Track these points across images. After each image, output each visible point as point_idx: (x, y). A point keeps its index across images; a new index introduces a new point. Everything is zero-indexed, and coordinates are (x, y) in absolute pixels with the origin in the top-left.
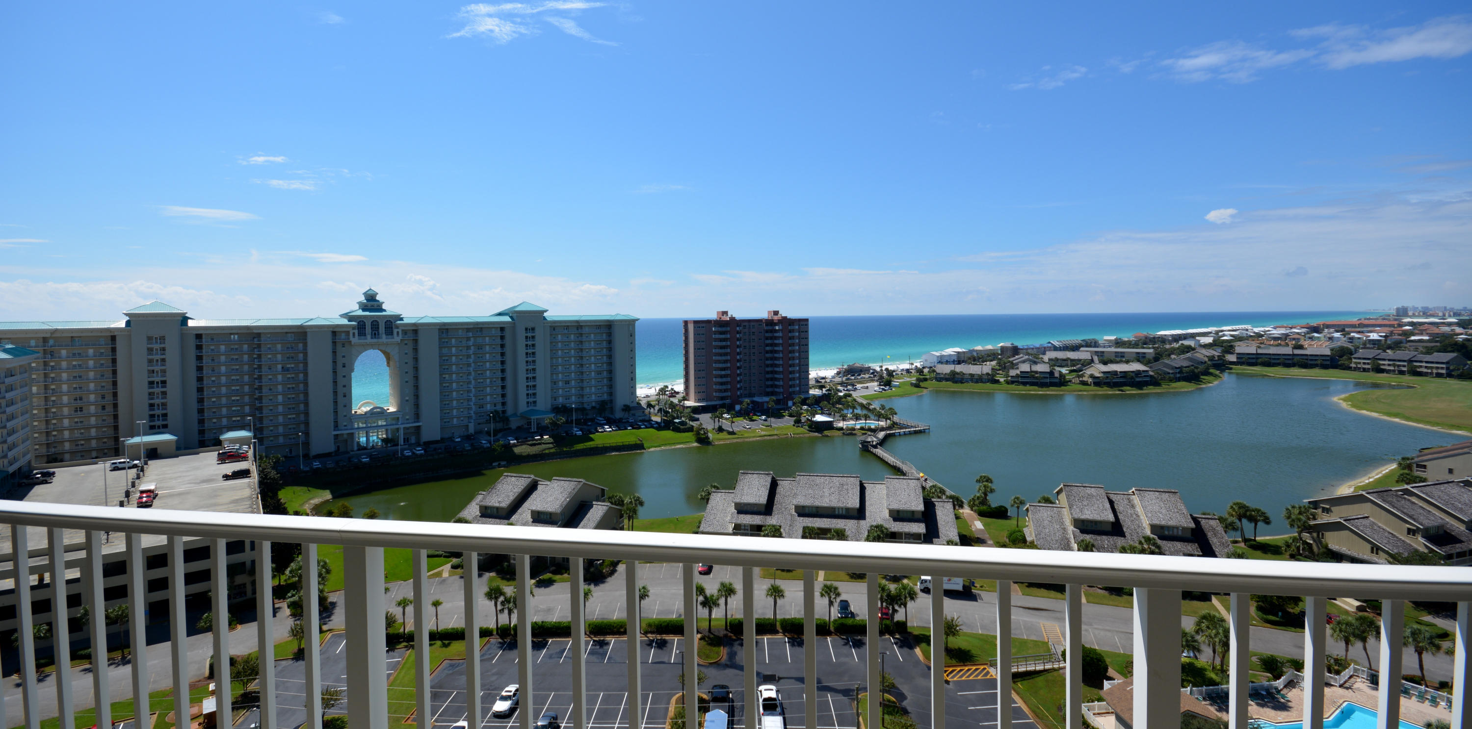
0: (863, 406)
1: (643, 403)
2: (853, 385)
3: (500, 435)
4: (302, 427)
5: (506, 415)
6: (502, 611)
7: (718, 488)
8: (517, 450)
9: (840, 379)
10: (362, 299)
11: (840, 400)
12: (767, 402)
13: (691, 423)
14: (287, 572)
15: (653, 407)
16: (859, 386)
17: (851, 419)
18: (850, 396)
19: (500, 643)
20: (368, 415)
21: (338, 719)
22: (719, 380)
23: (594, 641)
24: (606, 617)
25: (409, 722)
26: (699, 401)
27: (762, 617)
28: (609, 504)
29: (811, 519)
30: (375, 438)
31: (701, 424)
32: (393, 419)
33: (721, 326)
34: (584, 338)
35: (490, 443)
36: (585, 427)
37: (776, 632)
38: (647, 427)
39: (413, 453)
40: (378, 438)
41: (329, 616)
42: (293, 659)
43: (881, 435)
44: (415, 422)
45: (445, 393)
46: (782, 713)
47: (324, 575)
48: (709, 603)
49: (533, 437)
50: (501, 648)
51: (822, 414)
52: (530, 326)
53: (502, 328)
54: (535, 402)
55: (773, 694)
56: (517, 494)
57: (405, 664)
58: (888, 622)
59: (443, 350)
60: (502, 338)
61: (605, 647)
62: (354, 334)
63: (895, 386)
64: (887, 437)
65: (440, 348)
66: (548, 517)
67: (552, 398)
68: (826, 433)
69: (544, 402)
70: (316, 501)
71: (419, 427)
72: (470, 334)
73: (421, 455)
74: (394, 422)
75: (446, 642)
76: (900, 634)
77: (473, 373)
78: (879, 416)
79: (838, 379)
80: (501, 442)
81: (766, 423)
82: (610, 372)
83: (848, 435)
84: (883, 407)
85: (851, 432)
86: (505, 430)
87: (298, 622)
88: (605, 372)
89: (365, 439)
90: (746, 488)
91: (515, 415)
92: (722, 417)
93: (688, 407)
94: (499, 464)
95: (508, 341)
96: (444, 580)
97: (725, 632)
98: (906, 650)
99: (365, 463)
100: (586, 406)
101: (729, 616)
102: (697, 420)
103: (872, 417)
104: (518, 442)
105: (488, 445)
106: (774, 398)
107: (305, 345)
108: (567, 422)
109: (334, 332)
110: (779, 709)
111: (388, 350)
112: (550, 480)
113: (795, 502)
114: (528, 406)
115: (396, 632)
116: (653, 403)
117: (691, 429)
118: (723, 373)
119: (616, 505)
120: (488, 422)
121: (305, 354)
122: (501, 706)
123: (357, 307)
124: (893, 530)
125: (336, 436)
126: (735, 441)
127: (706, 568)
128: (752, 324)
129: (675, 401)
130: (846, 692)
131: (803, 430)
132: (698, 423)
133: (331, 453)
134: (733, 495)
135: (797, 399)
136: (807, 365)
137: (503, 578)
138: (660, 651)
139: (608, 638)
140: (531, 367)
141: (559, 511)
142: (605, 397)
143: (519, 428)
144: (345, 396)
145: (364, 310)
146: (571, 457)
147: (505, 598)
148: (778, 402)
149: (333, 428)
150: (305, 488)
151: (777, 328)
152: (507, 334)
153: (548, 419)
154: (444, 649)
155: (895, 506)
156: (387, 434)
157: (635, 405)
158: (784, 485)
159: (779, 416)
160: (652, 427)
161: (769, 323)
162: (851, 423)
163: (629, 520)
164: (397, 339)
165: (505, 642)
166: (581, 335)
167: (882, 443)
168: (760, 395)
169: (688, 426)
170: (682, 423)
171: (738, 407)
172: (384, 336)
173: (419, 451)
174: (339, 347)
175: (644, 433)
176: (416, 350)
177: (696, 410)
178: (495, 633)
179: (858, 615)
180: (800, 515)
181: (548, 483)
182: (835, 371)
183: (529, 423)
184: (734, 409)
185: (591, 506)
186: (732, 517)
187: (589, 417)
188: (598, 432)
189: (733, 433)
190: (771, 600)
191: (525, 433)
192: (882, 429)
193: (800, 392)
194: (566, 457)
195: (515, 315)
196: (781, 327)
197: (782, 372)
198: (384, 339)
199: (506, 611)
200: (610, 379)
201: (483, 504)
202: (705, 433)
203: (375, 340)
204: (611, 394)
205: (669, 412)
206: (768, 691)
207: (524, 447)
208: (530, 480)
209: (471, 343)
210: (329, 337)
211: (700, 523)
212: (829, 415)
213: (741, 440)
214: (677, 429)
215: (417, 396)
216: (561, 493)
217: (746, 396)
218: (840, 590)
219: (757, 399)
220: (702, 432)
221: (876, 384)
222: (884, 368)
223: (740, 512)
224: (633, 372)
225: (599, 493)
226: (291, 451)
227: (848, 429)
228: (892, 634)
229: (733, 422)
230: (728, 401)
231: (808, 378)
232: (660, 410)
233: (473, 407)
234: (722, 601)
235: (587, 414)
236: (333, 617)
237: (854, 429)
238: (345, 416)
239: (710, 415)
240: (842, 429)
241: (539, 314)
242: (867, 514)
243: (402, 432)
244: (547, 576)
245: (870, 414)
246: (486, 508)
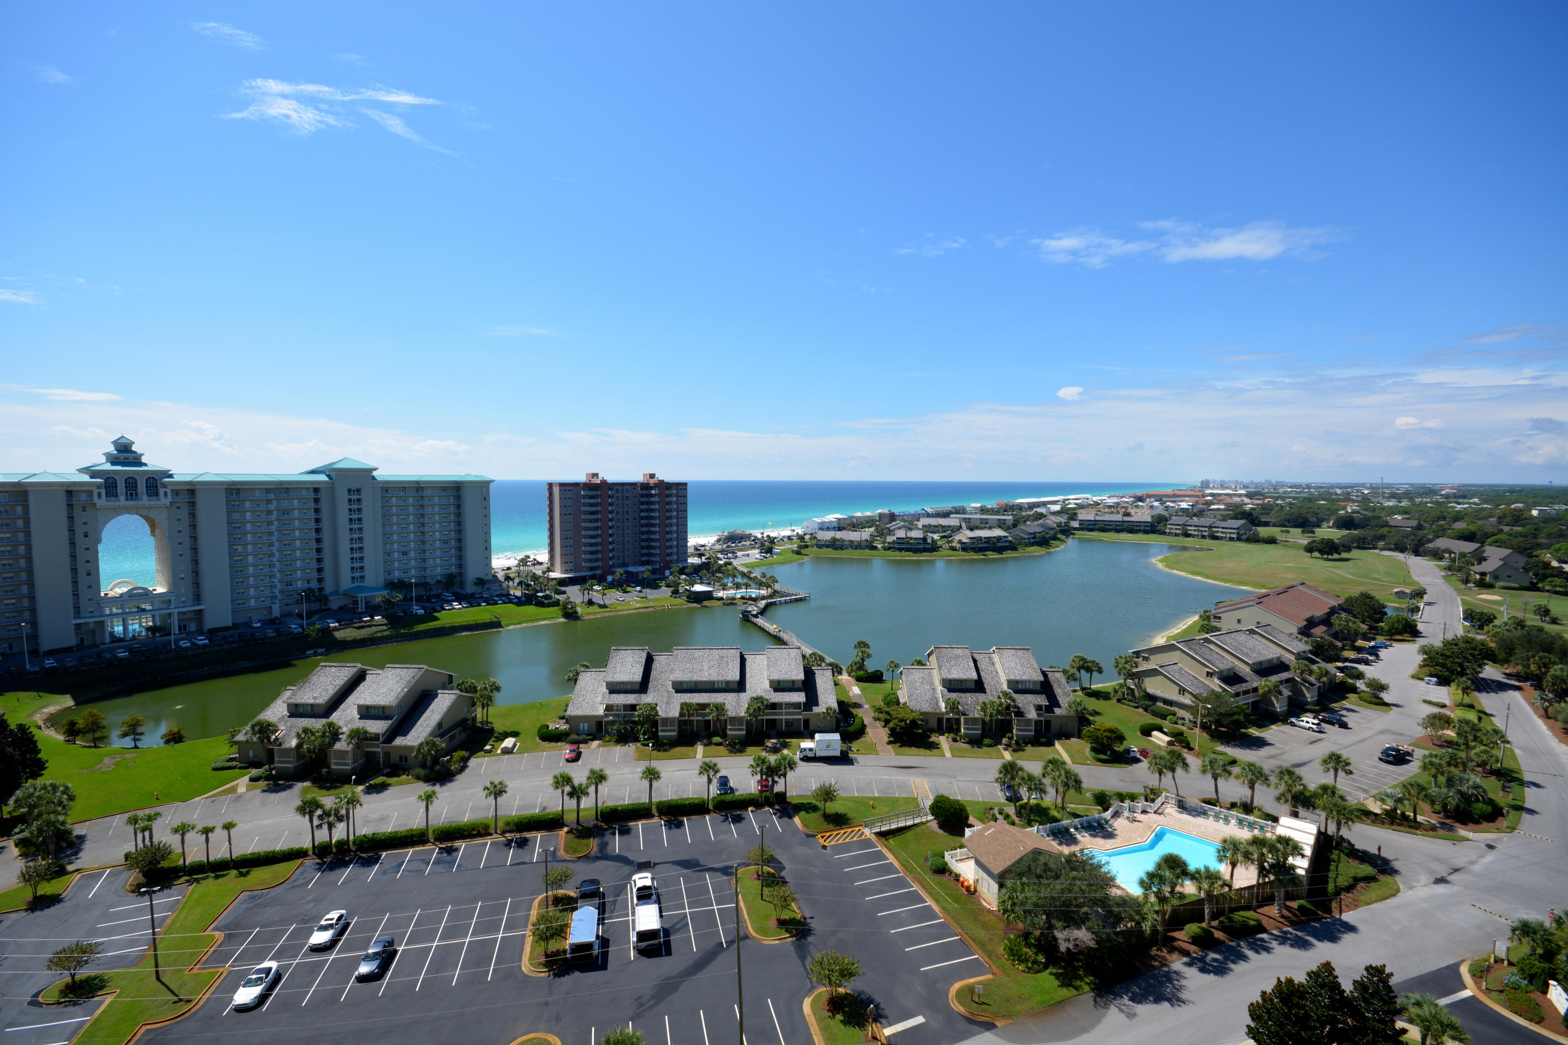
0: (744, 575)
1: (501, 576)
2: (734, 553)
3: (316, 617)
4: (27, 615)
5: (324, 593)
6: (319, 827)
7: (588, 667)
8: (339, 635)
9: (720, 547)
10: (111, 449)
11: (720, 569)
12: (643, 572)
13: (557, 596)
14: (11, 801)
15: (512, 579)
16: (739, 554)
17: (731, 588)
18: (730, 564)
19: (318, 864)
20: (126, 598)
21: (95, 978)
22: (590, 549)
23: (440, 848)
24: (454, 819)
25: (195, 971)
26: (566, 572)
27: (636, 802)
28: (458, 692)
29: (689, 695)
30: (136, 626)
31: (568, 597)
32: (163, 602)
33: (590, 490)
34: (426, 502)
35: (303, 627)
36: (428, 604)
37: (651, 816)
38: (504, 603)
39: (194, 644)
40: (141, 626)
41: (76, 853)
42: (26, 910)
43: (763, 603)
44: (194, 605)
45: (236, 569)
46: (658, 902)
47: (65, 802)
48: (577, 793)
49: (360, 618)
50: (319, 869)
51: (701, 583)
52: (354, 486)
53: (316, 489)
54: (362, 577)
55: (648, 882)
56: (338, 687)
57: (187, 902)
58: (768, 794)
59: (233, 514)
60: (317, 500)
61: (454, 854)
62: (99, 495)
63: (777, 554)
64: (768, 606)
65: (229, 513)
66: (381, 711)
67: (385, 571)
68: (705, 603)
69: (374, 576)
70: (52, 709)
71: (200, 611)
72: (272, 496)
73: (205, 646)
74: (164, 606)
75: (244, 870)
76: (779, 804)
77: (276, 544)
78: (760, 585)
79: (718, 547)
80: (317, 626)
81: (641, 595)
82: (459, 541)
83: (728, 604)
84: (764, 575)
85: (731, 602)
86: (324, 610)
87: (31, 864)
88: (453, 542)
89: (121, 628)
90: (619, 666)
91: (336, 593)
92: (592, 590)
93: (553, 579)
94: (315, 652)
95: (324, 505)
96: (240, 797)
97: (595, 822)
98: (786, 819)
99: (122, 659)
100: (429, 580)
101: (600, 805)
102: (564, 593)
103: (753, 586)
104: (340, 625)
105: (300, 630)
106: (650, 567)
107: (26, 508)
108: (405, 599)
109: (70, 492)
110: (654, 897)
111: (152, 515)
112: (382, 668)
113: (673, 677)
114: (353, 582)
115: (173, 865)
116: (512, 576)
117: (556, 603)
118: (593, 541)
119: (467, 692)
120: (299, 602)
121: (27, 521)
122: (322, 938)
123: (104, 459)
124: (773, 701)
125: (78, 626)
126: (607, 614)
127: (574, 754)
128: (626, 487)
129: (538, 571)
130: (726, 871)
131: (681, 601)
132: (565, 596)
133: (72, 647)
134: (604, 674)
135: (675, 568)
136: (686, 532)
137: (321, 788)
138: (520, 851)
139: (457, 844)
140: (356, 536)
141: (394, 704)
142: (454, 569)
143: (342, 608)
144: (89, 574)
145: (113, 463)
146: (410, 640)
147: (324, 813)
148: (654, 572)
149: (72, 615)
150: (35, 694)
151: (653, 492)
152: (323, 496)
153: (379, 597)
154: (242, 878)
155: (776, 676)
156: (154, 621)
157: (490, 577)
158: (661, 661)
159: (656, 587)
160: (511, 602)
161: (645, 486)
162: (732, 592)
163: (483, 708)
164: (165, 501)
165: (325, 862)
166: (422, 498)
167: (762, 612)
168: (635, 564)
169: (553, 600)
170: (547, 597)
171: (610, 578)
172: (145, 497)
173: (202, 641)
174: (77, 511)
175: (501, 610)
176: (193, 515)
177: (562, 582)
178: (311, 852)
179: (737, 790)
180: (677, 691)
181: (380, 672)
182: (715, 538)
183: (356, 602)
184: (605, 580)
185: (436, 696)
186: (604, 698)
187: (432, 593)
188: (444, 609)
189: (604, 606)
190: (646, 783)
191: (349, 615)
192: (763, 598)
193: (678, 561)
194: (404, 640)
195: (333, 474)
196: (657, 492)
197: (658, 540)
198: (145, 500)
199: (325, 827)
200: (460, 549)
201: (293, 701)
202: (573, 607)
203: (132, 503)
204: (460, 566)
205: (530, 585)
206: (643, 879)
207: (348, 630)
208: (355, 670)
209: (273, 507)
210: (63, 496)
211: (567, 706)
212: (709, 584)
213: (614, 614)
214: (540, 604)
215: (196, 573)
216: (397, 682)
217: (619, 566)
218: (719, 766)
219: (630, 569)
220: (570, 606)
221: (757, 551)
222: (765, 535)
223: (611, 692)
224: (487, 541)
225: (446, 680)
226: (11, 647)
227: (728, 599)
228: (771, 805)
229: (604, 594)
230: (598, 572)
231: (686, 546)
232: (520, 583)
233: (278, 585)
234: (592, 790)
235: (431, 590)
236: (81, 854)
237: (734, 599)
238: (90, 600)
239: (578, 587)
240: (721, 599)
241: (367, 473)
242: (748, 686)
243: (175, 619)
244: (380, 780)
245: (750, 583)
246: (297, 706)
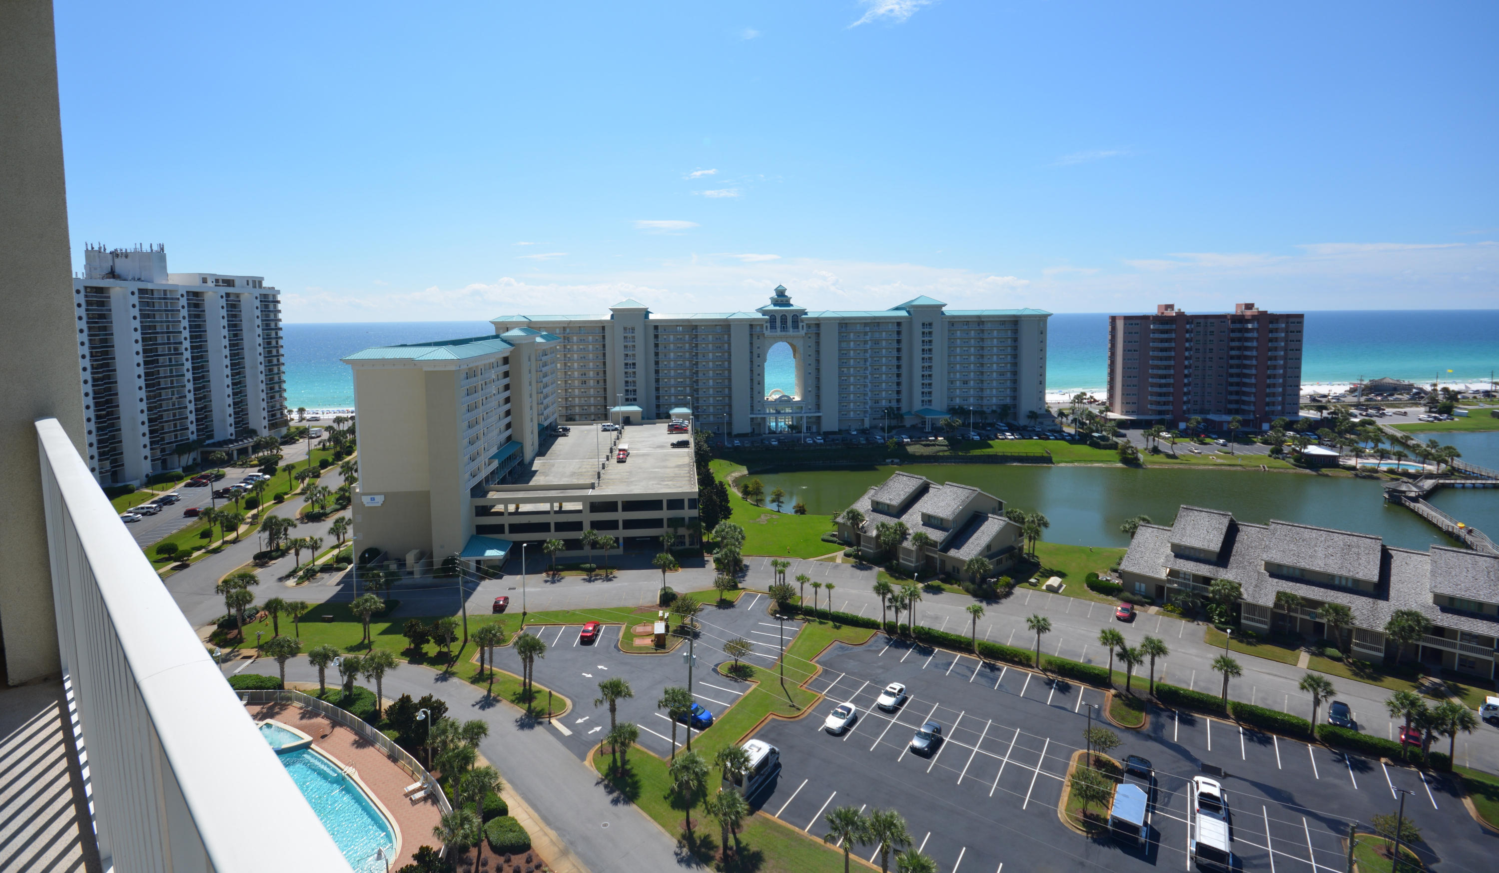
0: (1394, 440)
1: (1054, 411)
2: (1379, 409)
3: (894, 432)
4: (727, 408)
5: (901, 412)
6: (889, 608)
7: (1148, 522)
8: (910, 449)
9: (1355, 399)
10: (774, 294)
11: (1352, 428)
12: (1229, 422)
13: (1115, 439)
14: (714, 531)
15: (1066, 416)
16: (1389, 411)
17: (1372, 456)
18: (1372, 423)
19: (887, 638)
20: (777, 402)
21: (748, 666)
22: (1158, 390)
23: (984, 662)
24: (999, 640)
25: (803, 688)
26: (1127, 413)
27: (1205, 692)
28: (1007, 519)
29: (1291, 584)
30: (783, 424)
31: (1129, 442)
32: (798, 408)
33: (1162, 324)
34: (986, 335)
35: (884, 439)
36: (984, 432)
37: (1226, 717)
38: (1056, 439)
39: (814, 441)
40: (785, 424)
41: (744, 577)
42: (718, 607)
43: (1428, 484)
44: (815, 412)
45: (843, 387)
46: (1228, 819)
47: (740, 540)
48: (1128, 656)
49: (927, 437)
50: (887, 643)
51: (1320, 444)
52: (927, 320)
53: (899, 323)
54: (930, 401)
55: (1216, 792)
56: (908, 494)
57: (802, 634)
58: (1417, 750)
59: (842, 343)
60: (899, 333)
61: (997, 673)
62: (767, 327)
63: (1460, 415)
64: (1436, 489)
65: (840, 342)
66: (939, 522)
67: (948, 397)
68: (1324, 471)
69: (939, 401)
70: (736, 474)
71: (819, 417)
72: (868, 329)
73: (821, 444)
74: (798, 411)
75: (838, 624)
76: (1436, 770)
77: (869, 368)
78: (1425, 457)
79: (1351, 399)
80: (895, 439)
81: (1225, 449)
82: (1015, 373)
83: (1364, 477)
84: (1434, 444)
85: (1371, 474)
86: (900, 427)
87: (721, 576)
88: (1009, 374)
89: (774, 424)
90: (1189, 528)
91: (909, 413)
92: (1159, 436)
93: (1111, 420)
94: (892, 461)
95: (904, 337)
96: (837, 566)
97: (1149, 696)
98: (1446, 796)
99: (774, 446)
100: (985, 409)
101: (1156, 679)
102: (1124, 436)
103: (1411, 456)
104: (911, 441)
105: (882, 441)
106: (1239, 417)
107: (729, 335)
108: (964, 424)
109: (751, 325)
110: (1222, 813)
111: (794, 343)
112: (942, 484)
113: (1266, 557)
114: (923, 405)
115: (795, 604)
116: (1066, 412)
117: (1114, 446)
118: (1163, 381)
119: (1015, 521)
120: (883, 418)
121: (729, 345)
122: (887, 701)
123: (769, 302)
124: (1440, 624)
125: (752, 419)
126: (1176, 466)
127: (1126, 614)
128: (1210, 320)
129: (1095, 410)
130: (1335, 825)
131: (1285, 465)
132: (1125, 439)
133: (748, 434)
134: (1169, 533)
135: (1278, 421)
136: (1298, 377)
137: (892, 576)
138: (1062, 695)
139: (999, 664)
140: (926, 364)
141: (951, 518)
142: (1008, 401)
143: (913, 427)
144: (759, 384)
145: (775, 305)
146: (966, 462)
147: (893, 597)
148: (1245, 423)
149: (749, 411)
151: (1250, 326)
152: (904, 329)
153: (943, 420)
154: (835, 630)
155: (1447, 590)
156: (792, 421)
157: (1042, 411)
158: (1248, 533)
159: (1250, 442)
160: (1063, 439)
161: (1238, 320)
162: (1372, 462)
163: (1030, 541)
164: (802, 332)
165: (892, 639)
166: (983, 331)
167: (1428, 496)
168: (1218, 412)
169: (1110, 442)
170: (1103, 438)
171: (1182, 425)
172: (791, 330)
173: (819, 440)
174: (755, 338)
175: (1053, 445)
176: (818, 343)
177: (1122, 424)
178: (882, 627)
179: (1363, 728)
180: (1272, 575)
181: (941, 487)
182: (1348, 388)
183: (924, 423)
184: (1177, 427)
185: (986, 519)
186: (1167, 561)
187: (988, 421)
188: (998, 438)
189: (1174, 457)
190: (1219, 676)
191: (919, 433)
192: (1430, 476)
193: (1283, 413)
194: (961, 462)
195: (912, 310)
196: (1256, 325)
197: (1255, 385)
198: (791, 332)
199: (893, 609)
200: (1015, 382)
201: (875, 498)
202: (1133, 453)
203: (783, 333)
204: (1014, 398)
205: (1086, 424)
206: (1209, 786)
207: (917, 446)
208: (921, 481)
209: (868, 338)
210: (748, 328)
211: (1121, 559)
212: (1332, 447)
213: (1187, 467)
214: (1095, 444)
215: (818, 388)
216: (954, 499)
217: (1196, 412)
218: (1335, 687)
219: (1211, 417)
220: (1130, 452)
221: (1422, 409)
222: (1439, 388)
223: (1178, 555)
224: (1042, 375)
225: (996, 505)
226: (718, 429)
227: (1364, 469)
228: (1422, 767)
229: (1174, 443)
230: (1168, 417)
231: (1297, 395)
232: (1074, 420)
233: (869, 402)
234: (1147, 659)
235: (986, 418)
236: (746, 578)
237: (1376, 471)
238: (759, 402)
239: (1142, 431)
240: (1353, 468)
241: (937, 309)
242: (1392, 593)
243: (805, 420)
244: (936, 583)
245: (1406, 452)
246: (878, 503)
